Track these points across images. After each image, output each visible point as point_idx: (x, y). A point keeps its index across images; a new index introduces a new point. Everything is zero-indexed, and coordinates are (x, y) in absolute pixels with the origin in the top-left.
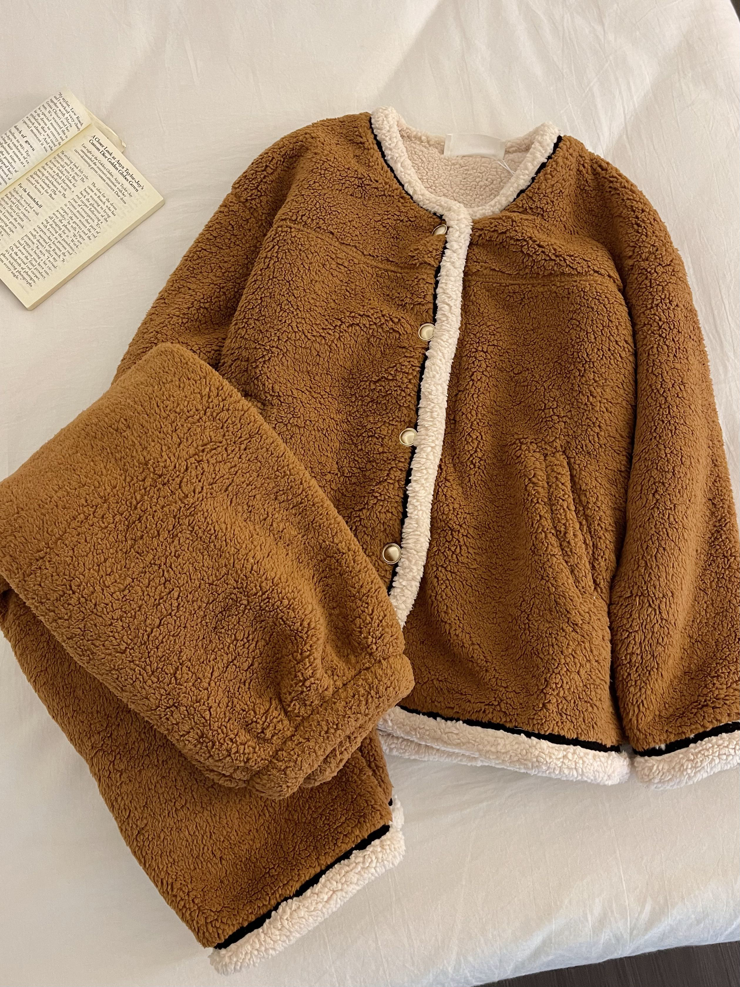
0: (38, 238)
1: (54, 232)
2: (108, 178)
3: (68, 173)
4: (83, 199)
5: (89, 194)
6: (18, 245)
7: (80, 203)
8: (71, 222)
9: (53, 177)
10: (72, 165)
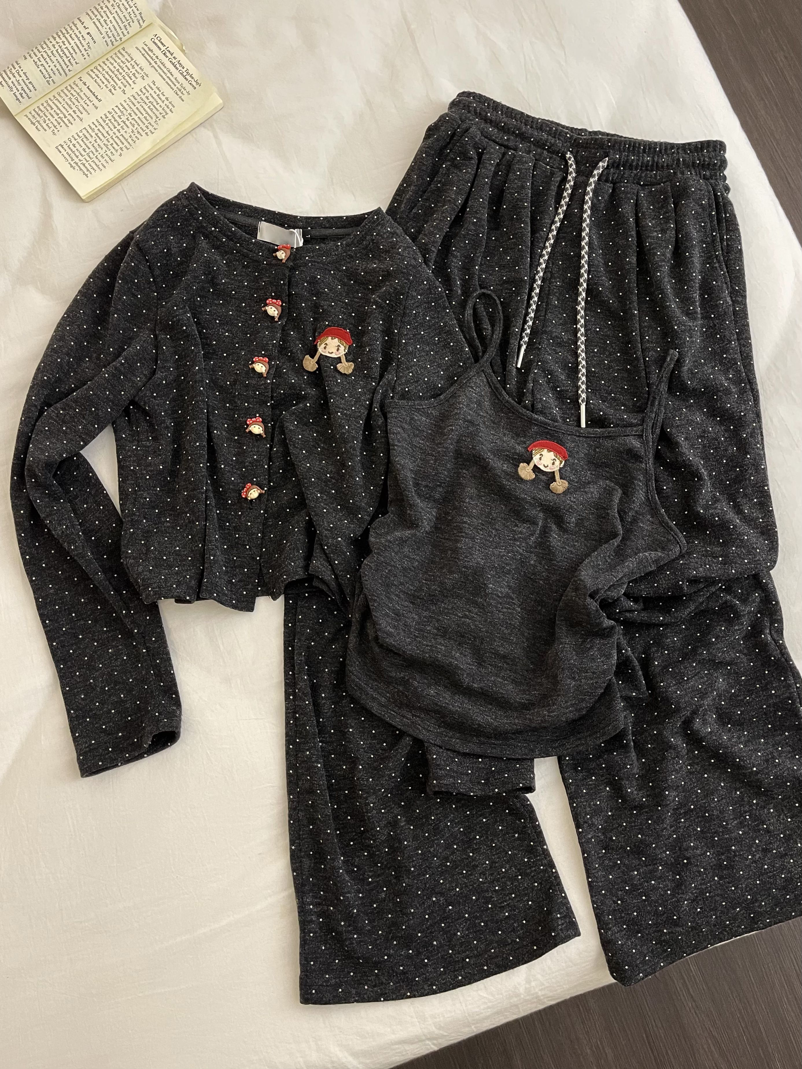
0: (97, 132)
1: (112, 128)
2: (168, 77)
3: (129, 70)
4: (142, 96)
5: (148, 92)
6: (77, 137)
7: (140, 101)
8: (130, 118)
9: (113, 72)
10: (132, 62)
